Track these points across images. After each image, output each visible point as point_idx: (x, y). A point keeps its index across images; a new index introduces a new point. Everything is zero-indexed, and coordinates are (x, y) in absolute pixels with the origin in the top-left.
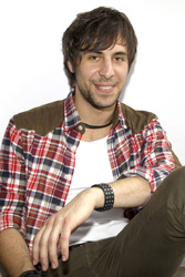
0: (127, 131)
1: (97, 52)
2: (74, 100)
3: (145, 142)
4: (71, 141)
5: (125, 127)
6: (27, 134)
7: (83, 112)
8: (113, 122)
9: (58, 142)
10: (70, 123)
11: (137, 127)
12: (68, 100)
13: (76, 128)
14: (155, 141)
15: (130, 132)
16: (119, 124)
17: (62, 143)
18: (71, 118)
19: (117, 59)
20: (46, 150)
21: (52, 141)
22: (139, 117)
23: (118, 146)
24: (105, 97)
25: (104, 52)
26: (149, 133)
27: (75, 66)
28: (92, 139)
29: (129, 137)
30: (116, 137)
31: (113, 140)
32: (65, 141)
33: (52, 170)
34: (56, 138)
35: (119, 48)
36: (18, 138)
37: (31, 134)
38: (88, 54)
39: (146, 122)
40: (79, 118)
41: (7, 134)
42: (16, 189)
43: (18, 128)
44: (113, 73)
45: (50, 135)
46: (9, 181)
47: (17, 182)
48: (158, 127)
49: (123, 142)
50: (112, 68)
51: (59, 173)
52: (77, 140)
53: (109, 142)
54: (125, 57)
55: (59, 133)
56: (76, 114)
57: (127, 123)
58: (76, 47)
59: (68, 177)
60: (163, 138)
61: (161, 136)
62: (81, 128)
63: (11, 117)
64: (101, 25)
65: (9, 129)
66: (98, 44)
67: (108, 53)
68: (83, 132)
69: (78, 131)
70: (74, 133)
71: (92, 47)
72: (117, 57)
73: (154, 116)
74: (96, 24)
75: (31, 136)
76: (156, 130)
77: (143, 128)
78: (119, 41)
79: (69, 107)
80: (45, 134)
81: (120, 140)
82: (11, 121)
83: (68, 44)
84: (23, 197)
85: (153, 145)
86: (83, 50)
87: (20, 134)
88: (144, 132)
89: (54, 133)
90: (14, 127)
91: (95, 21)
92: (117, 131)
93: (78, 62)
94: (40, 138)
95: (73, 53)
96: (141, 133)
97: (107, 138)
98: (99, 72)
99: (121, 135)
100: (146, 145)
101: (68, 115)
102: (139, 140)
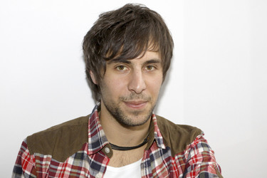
0: (165, 151)
1: (124, 61)
2: (100, 118)
3: (188, 165)
4: (96, 167)
5: (163, 147)
6: (42, 159)
7: (111, 131)
8: (148, 142)
9: (80, 168)
10: (95, 144)
11: (178, 146)
13: (101, 150)
14: (200, 164)
15: (169, 153)
16: (155, 143)
17: (85, 170)
18: (96, 138)
19: (149, 67)
21: (73, 167)
22: (180, 133)
23: (154, 171)
24: (136, 113)
25: (133, 61)
26: (192, 154)
27: (98, 77)
29: (168, 159)
30: (152, 159)
31: (149, 164)
32: (88, 167)
34: (78, 163)
35: (151, 55)
36: (31, 164)
37: (47, 159)
38: (114, 64)
39: (188, 140)
40: (105, 138)
41: (19, 160)
43: (31, 153)
44: (144, 86)
45: (71, 161)
48: (205, 145)
49: (161, 166)
50: (144, 80)
52: (103, 165)
53: (143, 166)
54: (159, 65)
55: (81, 157)
56: (101, 133)
58: (99, 55)
60: (209, 160)
61: (207, 158)
62: (107, 150)
64: (128, 29)
65: (21, 153)
66: (125, 52)
67: (137, 63)
68: (110, 155)
69: (104, 153)
70: (100, 157)
71: (118, 56)
72: (149, 65)
74: (122, 28)
75: (46, 163)
76: (201, 150)
77: (185, 148)
80: (64, 159)
81: (157, 163)
82: (24, 144)
83: (90, 50)
85: (197, 169)
86: (107, 59)
87: (34, 160)
88: (186, 152)
89: (75, 158)
90: (27, 151)
91: (120, 24)
92: (153, 152)
93: (102, 73)
94: (58, 165)
95: (96, 62)
96: (183, 153)
97: (140, 162)
98: (128, 86)
99: (158, 157)
100: (189, 169)
101: (92, 136)
102: (180, 163)
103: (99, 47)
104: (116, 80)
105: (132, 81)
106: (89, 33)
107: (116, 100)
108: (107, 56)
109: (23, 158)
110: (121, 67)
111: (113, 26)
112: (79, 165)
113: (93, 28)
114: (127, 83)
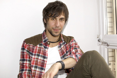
0: (64, 43)
1: (54, 17)
2: (46, 33)
3: (71, 46)
4: (45, 48)
5: (64, 42)
6: (30, 46)
7: (49, 37)
8: (60, 40)
9: (41, 48)
10: (45, 41)
11: (68, 41)
12: (43, 33)
13: (47, 43)
14: (74, 46)
15: (66, 43)
16: (62, 41)
17: (43, 48)
18: (45, 39)
19: (61, 20)
20: (37, 51)
21: (39, 48)
22: (68, 38)
23: (62, 48)
24: (56, 33)
25: (57, 17)
26: (72, 43)
27: (46, 21)
28: (52, 47)
29: (65, 45)
30: (61, 45)
31: (60, 47)
32: (43, 47)
33: (40, 58)
34: (40, 47)
35: (62, 16)
36: (27, 47)
37: (31, 45)
38: (51, 18)
39: (70, 40)
40: (48, 39)
42: (27, 65)
43: (27, 44)
44: (59, 25)
45: (38, 46)
46: (25, 62)
47: (28, 62)
48: (75, 41)
49: (63, 47)
50: (59, 23)
51: (42, 59)
52: (47, 47)
54: (64, 20)
55: (41, 45)
57: (64, 41)
58: (47, 15)
59: (45, 60)
60: (77, 44)
61: (76, 44)
62: (48, 43)
63: (24, 40)
64: (56, 8)
65: (23, 44)
66: (55, 15)
67: (58, 18)
68: (49, 44)
69: (48, 44)
70: (46, 45)
71: (53, 16)
72: (61, 19)
73: (73, 38)
75: (31, 47)
76: (74, 42)
77: (70, 42)
78: (62, 14)
79: (44, 36)
80: (36, 45)
81: (62, 46)
82: (24, 41)
83: (45, 13)
84: (30, 68)
85: (74, 47)
86: (49, 16)
87: (28, 46)
88: (70, 43)
89: (39, 45)
90: (25, 43)
91: (54, 7)
92: (61, 43)
93: (48, 20)
94: (34, 47)
95: (46, 17)
96: (69, 43)
97: (58, 46)
98: (55, 25)
99: (62, 45)
100: (71, 47)
101: (44, 39)
102: (69, 46)
103: (47, 13)
104: (52, 23)
105: (56, 23)
106: (45, 8)
107: (51, 28)
108: (50, 15)
109: (24, 45)
110: (53, 19)
111: (52, 7)
112: (41, 47)
113: (46, 7)
114: (54, 24)
